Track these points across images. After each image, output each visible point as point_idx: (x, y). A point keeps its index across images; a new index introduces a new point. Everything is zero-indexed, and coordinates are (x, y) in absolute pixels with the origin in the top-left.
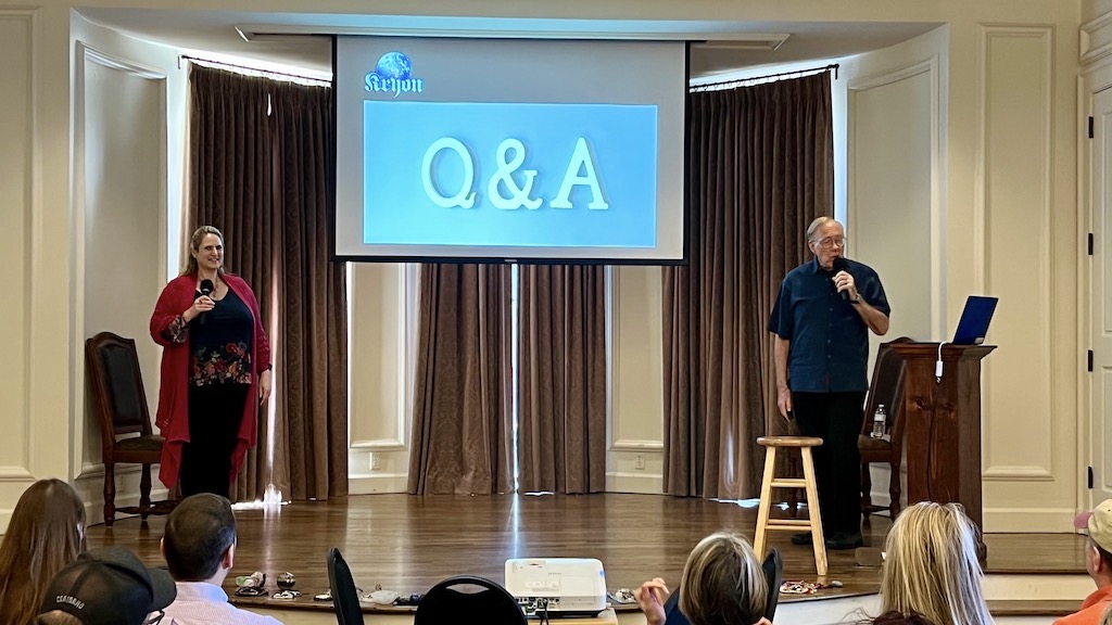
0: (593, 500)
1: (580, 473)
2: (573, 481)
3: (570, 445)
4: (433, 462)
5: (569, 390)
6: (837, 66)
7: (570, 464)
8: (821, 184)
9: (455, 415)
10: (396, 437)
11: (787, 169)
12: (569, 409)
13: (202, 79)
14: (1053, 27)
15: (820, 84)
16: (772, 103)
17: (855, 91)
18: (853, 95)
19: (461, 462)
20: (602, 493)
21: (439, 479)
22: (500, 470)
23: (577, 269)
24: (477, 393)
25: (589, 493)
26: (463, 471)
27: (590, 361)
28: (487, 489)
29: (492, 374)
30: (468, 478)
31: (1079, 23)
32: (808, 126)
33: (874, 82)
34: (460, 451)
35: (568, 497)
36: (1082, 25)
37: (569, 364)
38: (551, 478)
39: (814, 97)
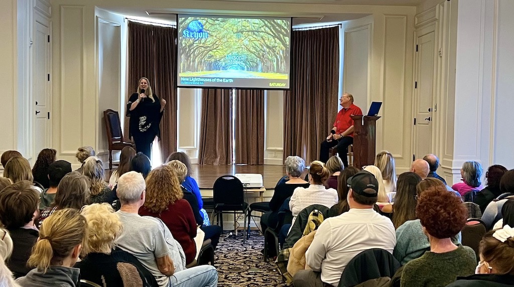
0: (260, 167)
1: (255, 158)
2: (253, 160)
4: (206, 154)
5: (252, 131)
6: (341, 24)
7: (252, 155)
8: (335, 63)
9: (213, 138)
10: (194, 146)
11: (325, 58)
12: (252, 137)
13: (132, 26)
14: (406, 16)
15: (335, 30)
16: (320, 35)
17: (347, 33)
18: (346, 34)
19: (216, 154)
20: (263, 165)
21: (208, 159)
22: (229, 157)
23: (255, 91)
24: (221, 131)
25: (258, 164)
26: (216, 157)
28: (224, 163)
29: (226, 125)
30: (218, 159)
31: (415, 14)
32: (332, 43)
33: (353, 30)
34: (215, 151)
35: (251, 166)
36: (416, 15)
37: (252, 121)
38: (246, 160)
39: (334, 34)
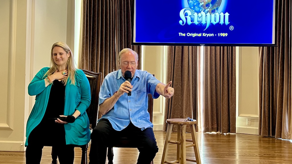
1: (226, 126)
2: (224, 129)
3: (223, 116)
5: (223, 95)
7: (222, 123)
10: (159, 110)
12: (222, 102)
24: (188, 96)
27: (230, 85)
